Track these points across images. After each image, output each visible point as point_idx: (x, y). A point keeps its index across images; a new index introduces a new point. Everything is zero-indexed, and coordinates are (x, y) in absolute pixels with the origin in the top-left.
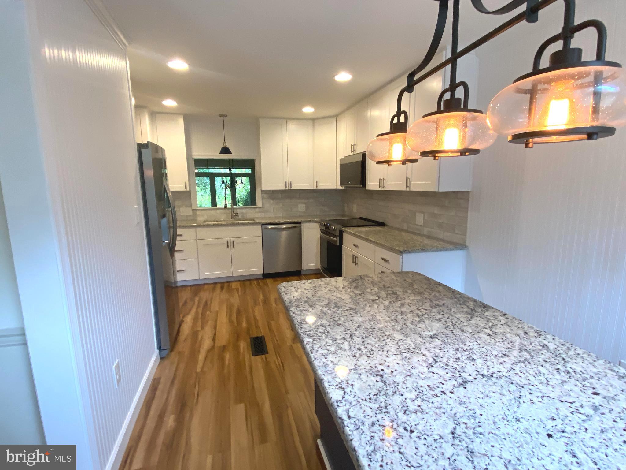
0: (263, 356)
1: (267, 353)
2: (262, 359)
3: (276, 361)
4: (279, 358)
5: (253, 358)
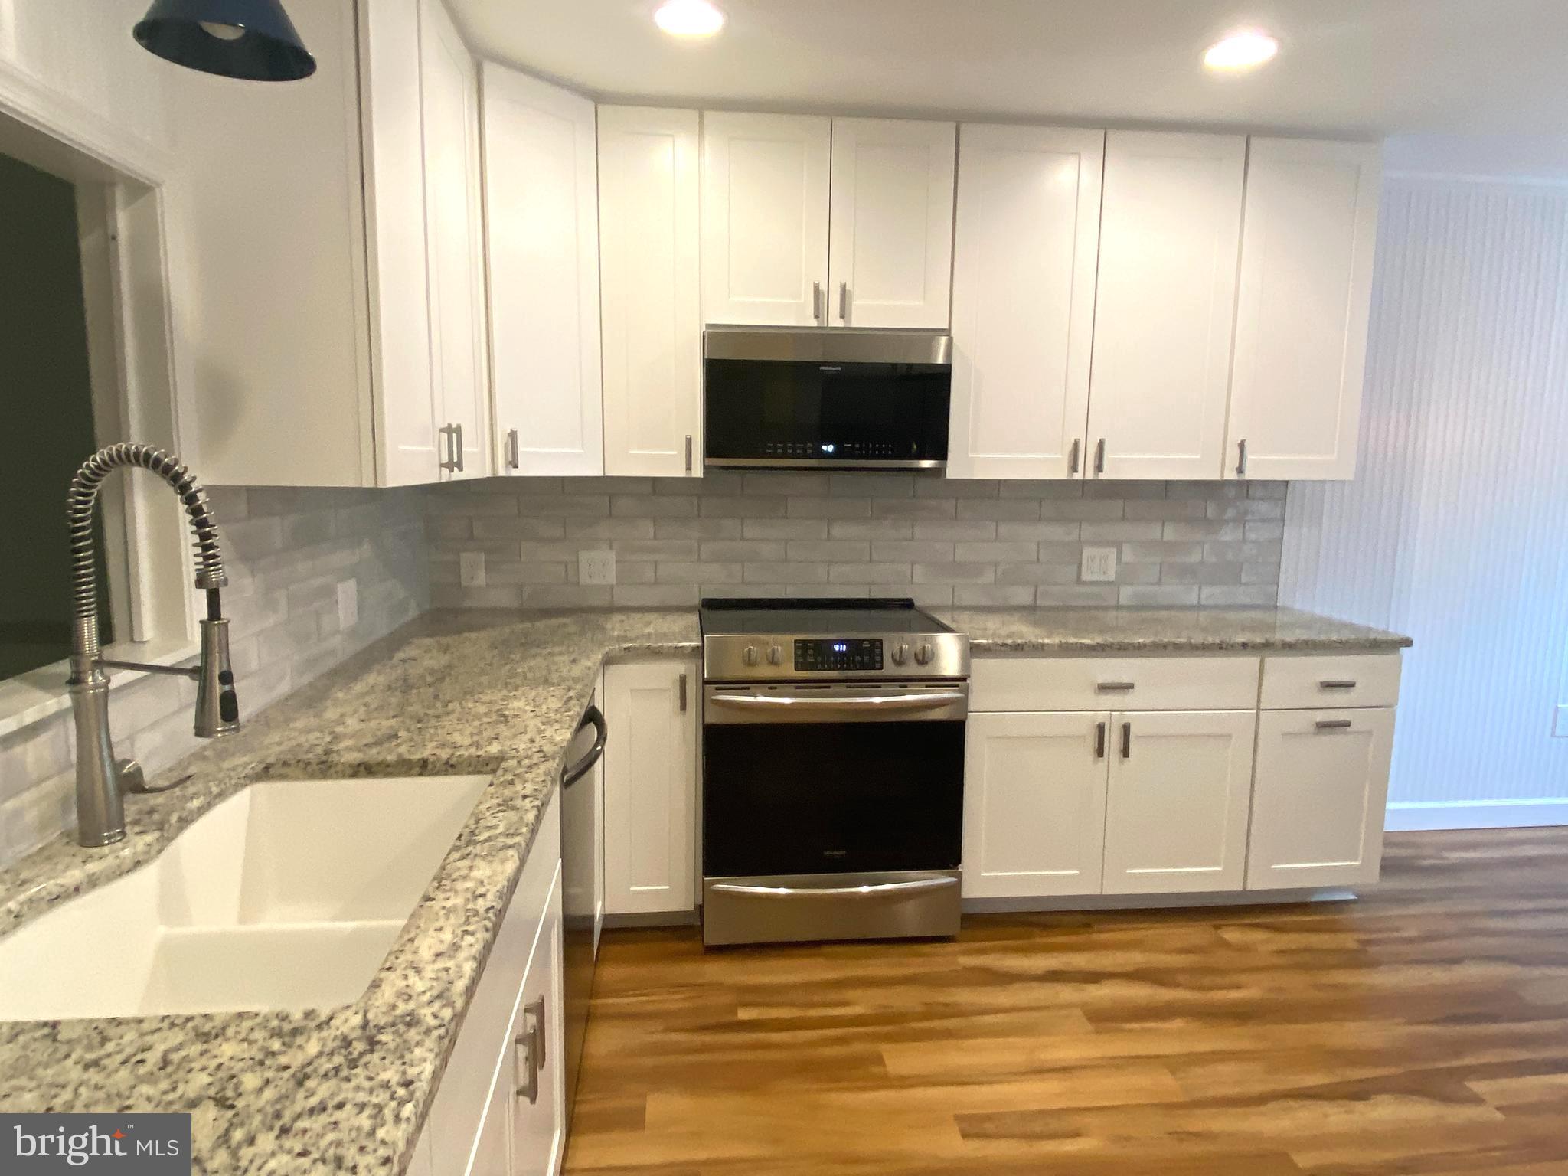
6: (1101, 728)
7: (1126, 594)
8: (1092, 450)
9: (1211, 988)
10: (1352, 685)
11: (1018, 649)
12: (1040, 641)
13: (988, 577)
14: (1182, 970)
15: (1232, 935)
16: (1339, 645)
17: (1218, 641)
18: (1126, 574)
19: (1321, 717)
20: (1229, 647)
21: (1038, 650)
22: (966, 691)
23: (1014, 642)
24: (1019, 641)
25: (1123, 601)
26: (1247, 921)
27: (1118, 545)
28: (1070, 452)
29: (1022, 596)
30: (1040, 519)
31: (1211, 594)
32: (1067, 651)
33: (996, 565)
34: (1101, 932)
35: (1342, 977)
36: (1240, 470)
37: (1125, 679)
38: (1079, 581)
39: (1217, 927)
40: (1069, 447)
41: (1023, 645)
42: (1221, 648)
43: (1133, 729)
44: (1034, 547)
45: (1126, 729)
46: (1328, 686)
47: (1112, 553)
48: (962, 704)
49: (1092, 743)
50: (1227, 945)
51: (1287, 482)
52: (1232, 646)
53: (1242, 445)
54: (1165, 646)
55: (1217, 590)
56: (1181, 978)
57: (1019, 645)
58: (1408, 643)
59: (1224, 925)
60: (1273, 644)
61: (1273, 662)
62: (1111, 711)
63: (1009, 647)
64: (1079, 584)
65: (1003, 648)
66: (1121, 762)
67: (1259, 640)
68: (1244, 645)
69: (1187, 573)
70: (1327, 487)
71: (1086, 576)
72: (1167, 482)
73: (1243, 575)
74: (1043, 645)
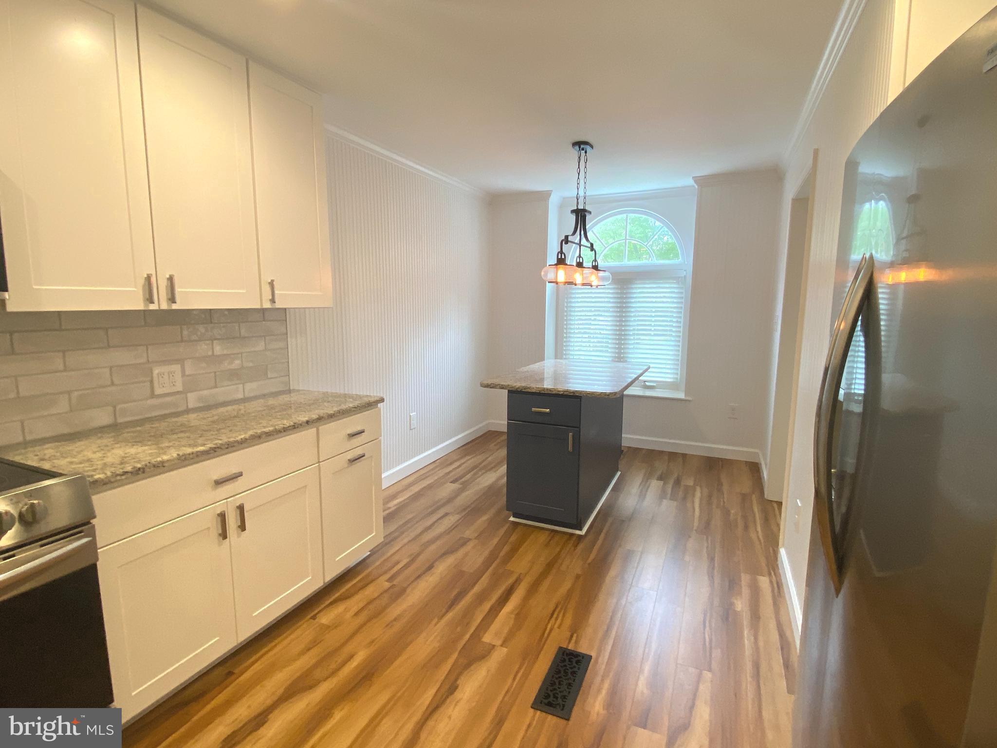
0: (571, 647)
1: (560, 648)
2: (577, 642)
3: (556, 626)
4: (548, 629)
5: (593, 654)
6: (222, 516)
7: (193, 400)
8: (163, 284)
9: (338, 669)
10: (363, 432)
11: (139, 473)
12: (159, 459)
13: (62, 406)
14: (316, 666)
15: (326, 618)
16: (354, 409)
17: (292, 424)
18: (191, 385)
19: (350, 455)
20: (299, 426)
21: (159, 468)
22: (92, 533)
23: (135, 467)
24: (139, 466)
25: (191, 405)
26: (327, 602)
27: (181, 361)
28: (144, 286)
29: (102, 417)
30: (109, 346)
31: (251, 388)
32: (184, 461)
33: (69, 393)
34: (242, 673)
35: (396, 610)
36: (273, 301)
37: (234, 470)
38: (153, 395)
39: (314, 618)
40: (141, 282)
41: (143, 469)
42: (295, 428)
43: (246, 508)
44: (107, 370)
45: (241, 508)
46: (352, 436)
47: (176, 368)
48: (92, 548)
49: (216, 530)
50: (327, 628)
51: (285, 309)
52: (301, 425)
53: (272, 284)
54: (259, 437)
55: (254, 385)
56: (318, 674)
57: (139, 469)
58: (382, 400)
59: (317, 614)
60: (323, 417)
61: (325, 428)
62: (226, 499)
63: (130, 474)
64: (153, 398)
65: (123, 477)
66: (239, 536)
67: (315, 417)
68: (307, 422)
69: (234, 375)
70: (307, 311)
71: (158, 391)
72: (210, 310)
73: (269, 373)
74: (163, 462)
